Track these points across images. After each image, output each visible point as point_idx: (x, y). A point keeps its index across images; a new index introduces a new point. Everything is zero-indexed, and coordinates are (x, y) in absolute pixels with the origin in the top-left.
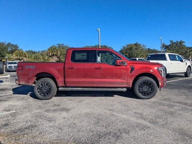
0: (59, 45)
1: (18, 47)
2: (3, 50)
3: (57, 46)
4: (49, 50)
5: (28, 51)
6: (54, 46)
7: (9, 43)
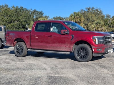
0: (89, 9)
1: (43, 14)
2: (28, 18)
3: (86, 10)
4: (71, 16)
5: (55, 17)
6: (82, 10)
7: (35, 11)
